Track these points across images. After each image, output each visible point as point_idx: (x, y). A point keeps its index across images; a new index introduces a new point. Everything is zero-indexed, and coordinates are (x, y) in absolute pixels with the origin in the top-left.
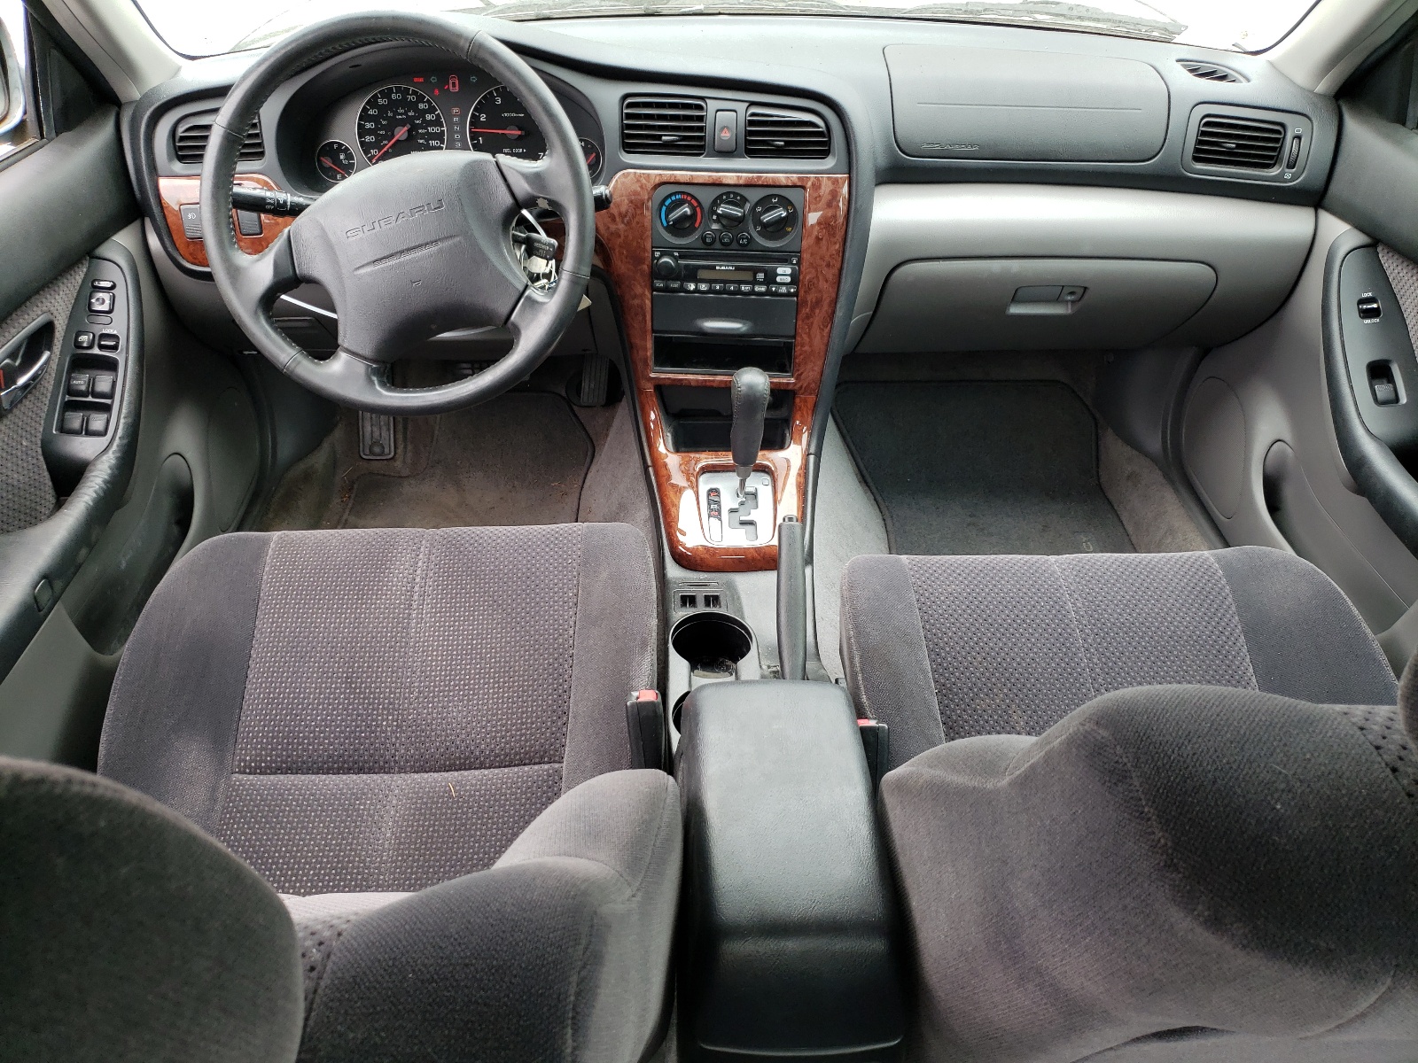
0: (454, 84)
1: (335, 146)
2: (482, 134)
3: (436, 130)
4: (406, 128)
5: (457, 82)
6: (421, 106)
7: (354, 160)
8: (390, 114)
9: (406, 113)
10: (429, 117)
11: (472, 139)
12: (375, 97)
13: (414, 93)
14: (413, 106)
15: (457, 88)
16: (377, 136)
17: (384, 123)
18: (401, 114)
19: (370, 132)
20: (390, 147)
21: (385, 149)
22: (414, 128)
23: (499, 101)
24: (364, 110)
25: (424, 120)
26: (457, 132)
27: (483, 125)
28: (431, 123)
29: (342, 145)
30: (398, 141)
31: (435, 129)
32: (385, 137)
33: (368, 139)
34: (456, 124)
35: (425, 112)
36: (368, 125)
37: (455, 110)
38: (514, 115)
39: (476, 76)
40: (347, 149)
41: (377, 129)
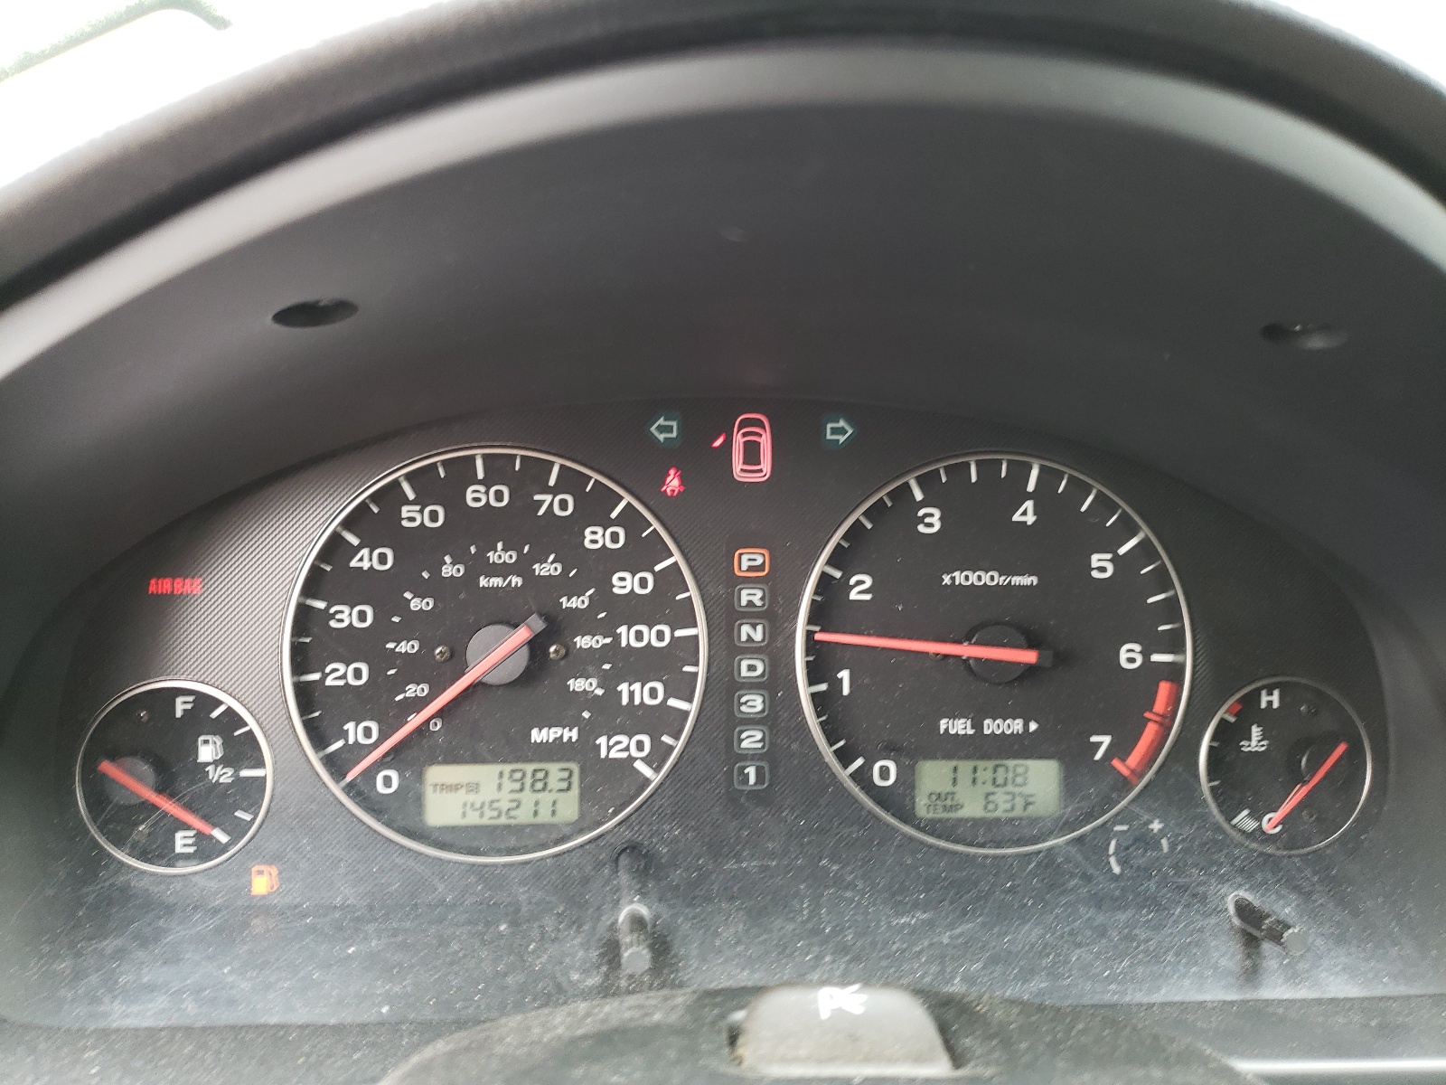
0: (752, 454)
1: (181, 706)
2: (859, 659)
3: (652, 636)
4: (522, 634)
5: (765, 441)
6: (595, 538)
7: (260, 763)
8: (450, 570)
9: (522, 568)
10: (625, 583)
11: (813, 677)
12: (390, 496)
13: (570, 481)
14: (562, 537)
15: (766, 465)
16: (380, 659)
17: (416, 604)
18: (503, 570)
19: (351, 645)
20: (440, 713)
21: (415, 721)
22: (557, 627)
23: (932, 521)
24: (334, 549)
25: (605, 596)
26: (751, 649)
27: (858, 618)
28: (634, 611)
29: (209, 702)
30: (476, 687)
31: (650, 636)
32: (413, 669)
33: (338, 674)
34: (752, 615)
35: (609, 561)
36: (346, 617)
37: (749, 559)
38: (988, 578)
39: (850, 421)
40: (232, 719)
41: (382, 630)
